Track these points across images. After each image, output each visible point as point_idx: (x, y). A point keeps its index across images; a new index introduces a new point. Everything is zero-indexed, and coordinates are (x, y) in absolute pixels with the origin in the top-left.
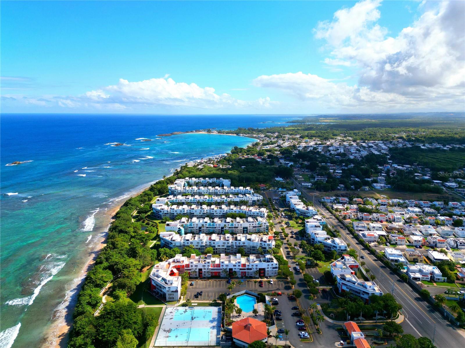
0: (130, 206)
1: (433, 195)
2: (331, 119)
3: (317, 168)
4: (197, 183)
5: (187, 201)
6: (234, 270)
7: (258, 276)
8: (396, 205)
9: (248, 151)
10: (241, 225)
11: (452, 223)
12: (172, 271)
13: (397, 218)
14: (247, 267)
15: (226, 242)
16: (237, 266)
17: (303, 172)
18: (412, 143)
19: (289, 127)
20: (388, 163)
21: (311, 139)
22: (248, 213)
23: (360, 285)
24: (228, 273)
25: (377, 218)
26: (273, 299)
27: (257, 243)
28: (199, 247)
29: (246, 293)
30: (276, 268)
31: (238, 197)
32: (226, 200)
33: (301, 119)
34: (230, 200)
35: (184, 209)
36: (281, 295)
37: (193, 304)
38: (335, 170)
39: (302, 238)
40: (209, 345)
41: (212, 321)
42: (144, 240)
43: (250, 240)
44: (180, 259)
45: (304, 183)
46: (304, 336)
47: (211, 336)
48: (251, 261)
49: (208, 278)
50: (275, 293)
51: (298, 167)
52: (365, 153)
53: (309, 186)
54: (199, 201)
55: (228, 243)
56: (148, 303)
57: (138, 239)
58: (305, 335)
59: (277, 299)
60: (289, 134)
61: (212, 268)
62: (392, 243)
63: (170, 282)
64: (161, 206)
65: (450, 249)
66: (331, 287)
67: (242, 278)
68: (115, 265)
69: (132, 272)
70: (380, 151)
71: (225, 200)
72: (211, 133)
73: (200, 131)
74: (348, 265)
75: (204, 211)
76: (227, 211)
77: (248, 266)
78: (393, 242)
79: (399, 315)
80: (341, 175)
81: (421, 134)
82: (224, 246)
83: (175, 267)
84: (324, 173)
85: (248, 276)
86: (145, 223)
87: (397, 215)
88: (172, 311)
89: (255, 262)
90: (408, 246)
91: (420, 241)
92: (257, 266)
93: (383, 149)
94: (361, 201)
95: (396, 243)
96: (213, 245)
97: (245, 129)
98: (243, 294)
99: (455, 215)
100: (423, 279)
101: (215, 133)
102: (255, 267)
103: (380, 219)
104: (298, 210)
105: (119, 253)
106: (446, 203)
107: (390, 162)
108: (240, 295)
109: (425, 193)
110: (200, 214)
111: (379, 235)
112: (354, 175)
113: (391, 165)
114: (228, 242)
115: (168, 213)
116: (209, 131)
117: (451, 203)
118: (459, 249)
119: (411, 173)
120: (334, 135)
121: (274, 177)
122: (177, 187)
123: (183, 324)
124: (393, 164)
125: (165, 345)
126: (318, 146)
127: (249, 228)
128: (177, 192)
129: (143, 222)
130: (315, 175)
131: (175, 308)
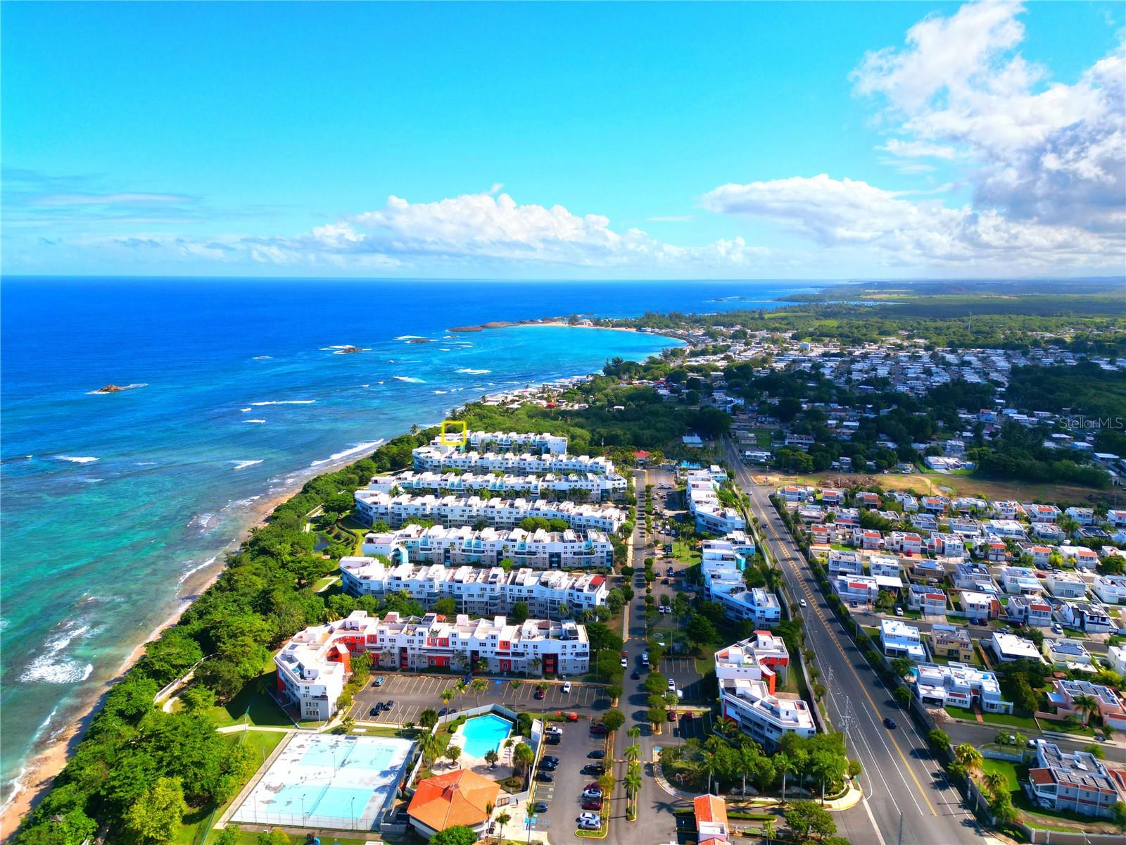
0: (312, 493)
1: (1078, 492)
2: (894, 293)
3: (798, 415)
4: (488, 445)
5: (443, 486)
6: (481, 654)
7: (539, 671)
8: (967, 513)
9: (646, 369)
10: (544, 547)
11: (1098, 566)
12: (335, 649)
13: (950, 546)
14: (512, 649)
15: (488, 587)
16: (489, 645)
17: (762, 422)
18: (1083, 355)
19: (777, 310)
20: (992, 406)
21: (818, 341)
22: (574, 519)
23: (766, 707)
24: (469, 660)
25: (897, 543)
26: (551, 729)
27: (562, 593)
28: (423, 596)
29: (494, 711)
30: (584, 654)
31: (567, 480)
32: (536, 487)
33: (816, 292)
34: (545, 486)
35: (424, 504)
36: (575, 721)
37: (355, 730)
38: (842, 420)
39: (688, 586)
40: (355, 828)
41: (384, 774)
42: (305, 574)
43: (545, 584)
44: (357, 623)
45: (752, 451)
46: (587, 822)
47: (368, 808)
48: (525, 634)
49: (422, 671)
50: (563, 715)
51: (753, 411)
52: (941, 378)
53: (762, 457)
54: (471, 486)
55: (493, 590)
56: (257, 721)
57: (291, 571)
58: (592, 822)
59: (560, 731)
60: (768, 329)
61: (430, 647)
62: (911, 607)
63: (312, 675)
64: (376, 495)
65: (1062, 631)
66: (709, 709)
67: (501, 674)
68: (212, 628)
69: (242, 646)
70: (985, 375)
71: (532, 486)
72: (578, 326)
73: (555, 321)
74: (759, 658)
75: (470, 511)
76: (525, 512)
77: (516, 646)
78: (914, 607)
79: (848, 790)
80: (852, 434)
81: (1116, 332)
82: (482, 596)
83: (343, 640)
84: (810, 427)
85: (517, 671)
86: (333, 535)
87: (952, 540)
88: (305, 743)
89: (534, 637)
90: (952, 618)
91: (983, 607)
92: (535, 647)
93: (997, 371)
94: (874, 501)
95: (922, 609)
96: (457, 592)
97: (663, 316)
98: (486, 714)
99: (1110, 543)
100: (950, 703)
101: (587, 325)
102: (530, 650)
103: (906, 547)
104: (702, 516)
105: (235, 601)
106: (1101, 513)
107: (1001, 404)
108: (478, 716)
109: (1059, 484)
110: (462, 518)
111: (879, 586)
112: (888, 435)
113: (1000, 412)
114: (493, 586)
115: (387, 514)
116: (573, 321)
117: (1112, 513)
118: (1086, 632)
119: (1043, 431)
120: (881, 333)
121: (683, 433)
122: (432, 451)
123: (317, 775)
124: (1007, 407)
125: (253, 821)
126: (826, 361)
127: (563, 556)
128: (430, 463)
129: (329, 533)
130: (787, 433)
131: (314, 737)
